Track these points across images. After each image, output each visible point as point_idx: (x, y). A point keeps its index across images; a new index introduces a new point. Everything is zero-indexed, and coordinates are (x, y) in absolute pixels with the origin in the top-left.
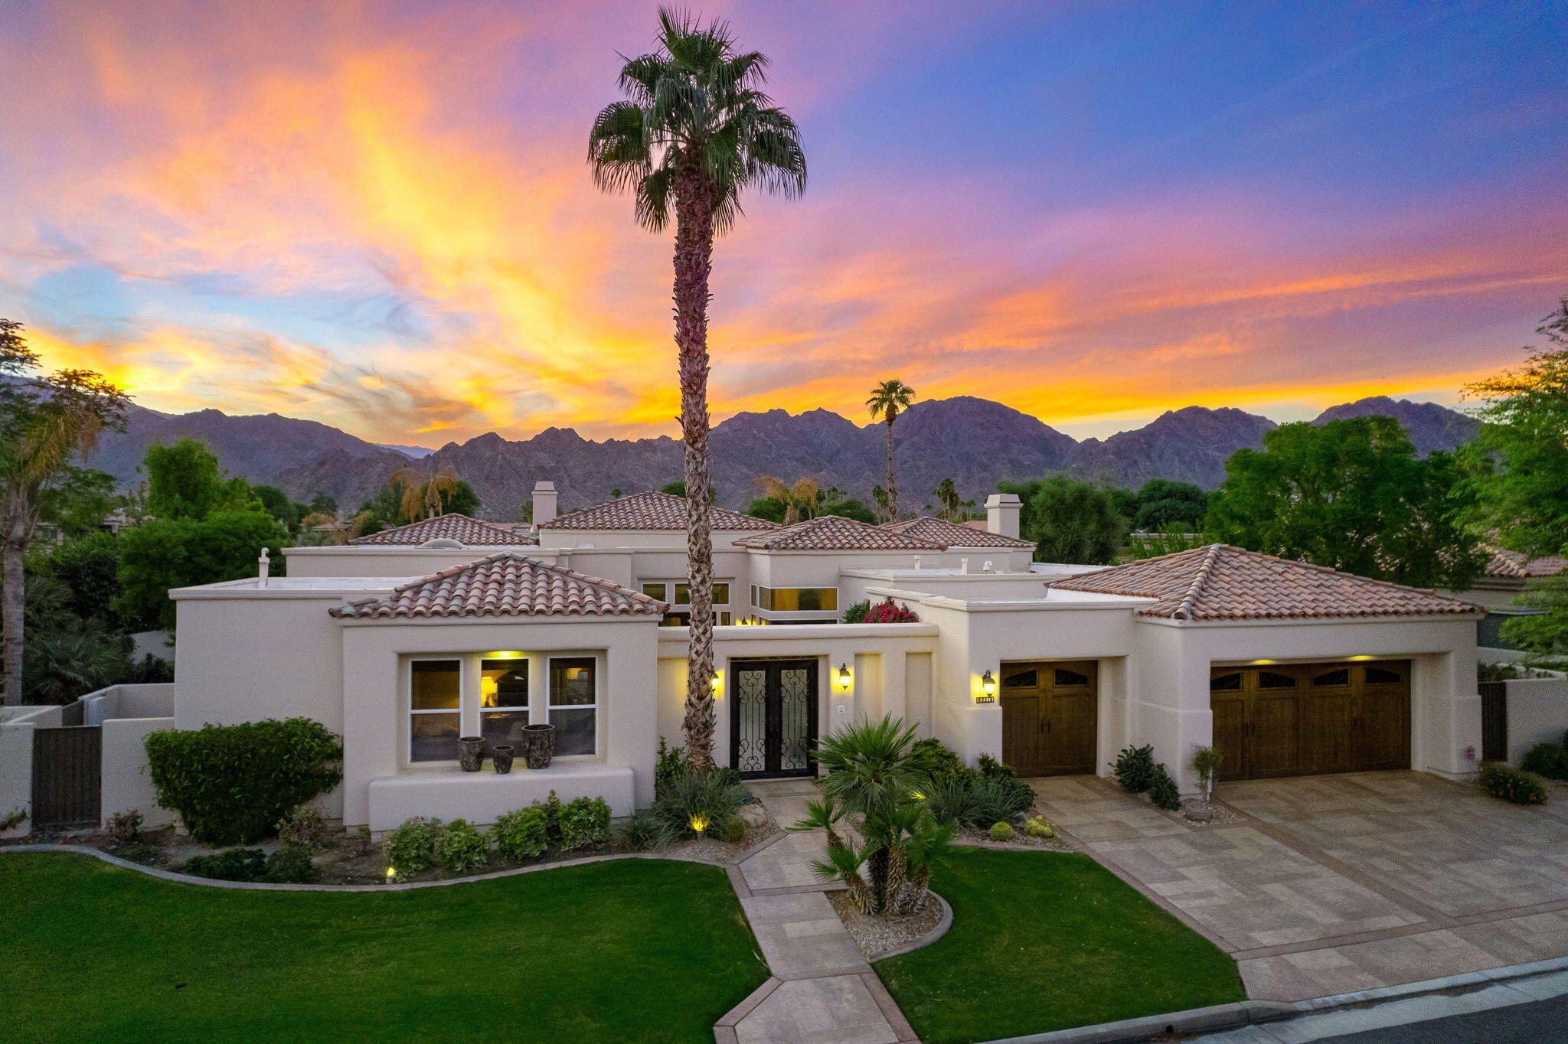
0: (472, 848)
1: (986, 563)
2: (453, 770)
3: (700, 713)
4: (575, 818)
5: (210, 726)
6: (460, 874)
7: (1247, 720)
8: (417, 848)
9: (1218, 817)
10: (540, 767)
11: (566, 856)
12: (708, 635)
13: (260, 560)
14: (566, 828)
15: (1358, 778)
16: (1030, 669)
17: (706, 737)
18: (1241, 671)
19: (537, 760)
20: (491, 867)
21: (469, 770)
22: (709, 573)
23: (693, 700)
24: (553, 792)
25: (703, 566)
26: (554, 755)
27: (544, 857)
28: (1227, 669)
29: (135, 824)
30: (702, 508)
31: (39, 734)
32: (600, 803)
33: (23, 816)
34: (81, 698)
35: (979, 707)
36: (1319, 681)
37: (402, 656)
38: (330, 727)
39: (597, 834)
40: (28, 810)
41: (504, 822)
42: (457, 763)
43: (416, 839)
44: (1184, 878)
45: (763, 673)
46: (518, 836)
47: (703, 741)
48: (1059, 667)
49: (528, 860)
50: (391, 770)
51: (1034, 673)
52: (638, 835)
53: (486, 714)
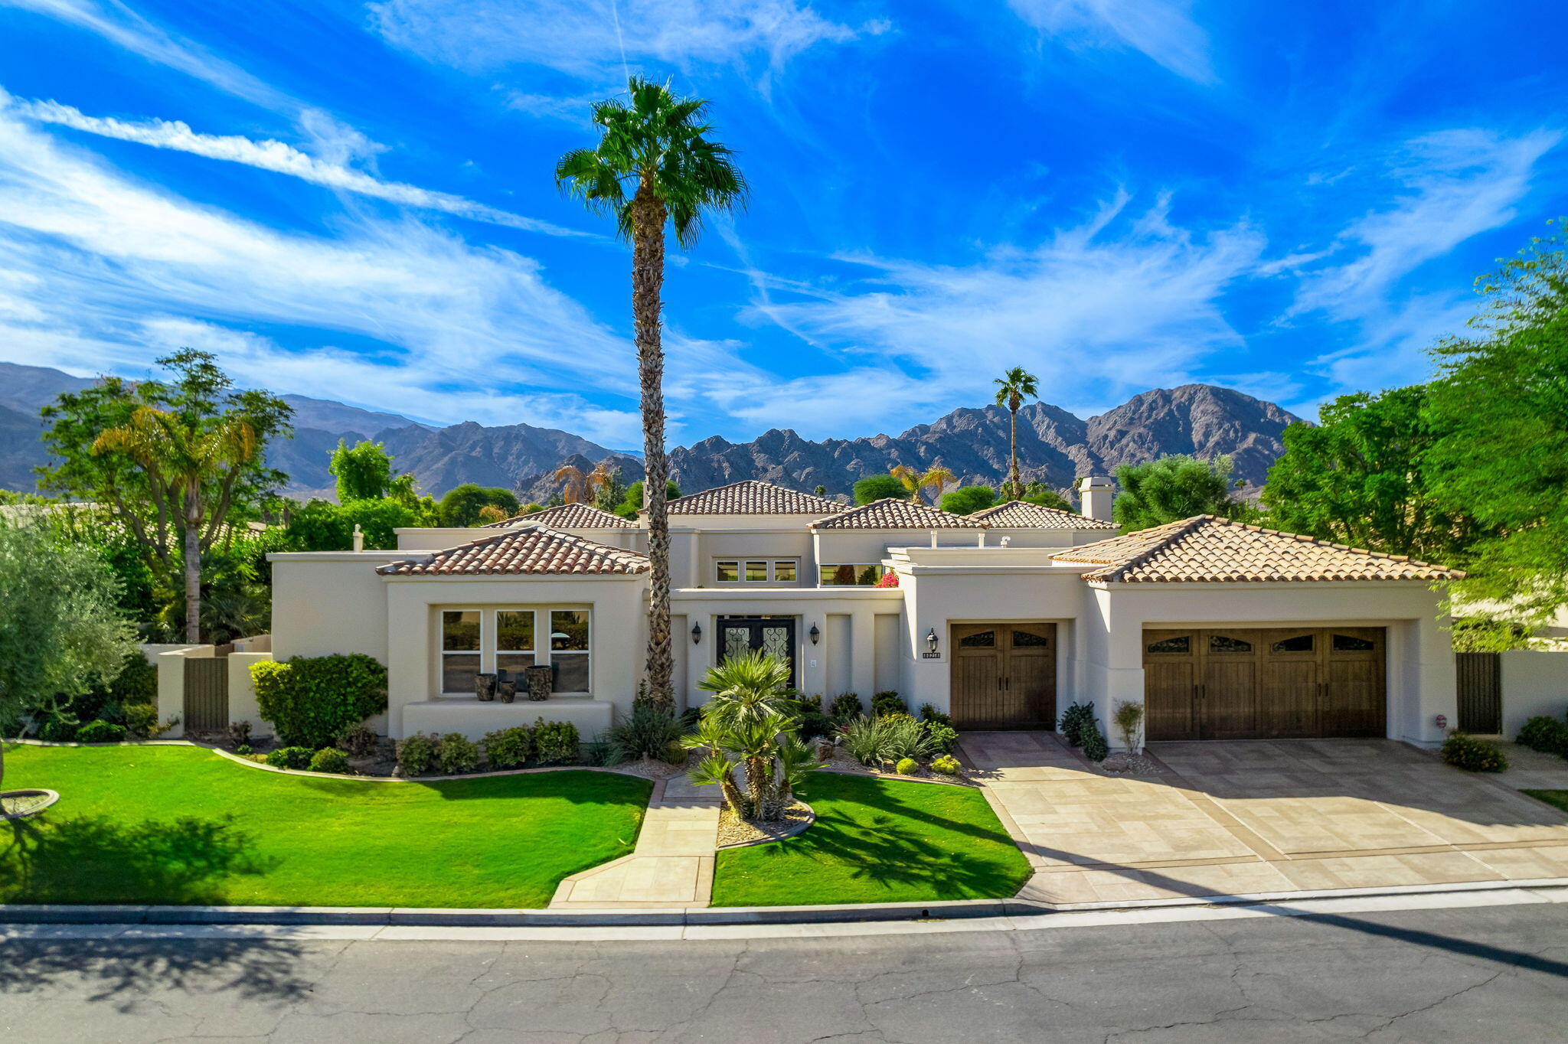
0: (460, 755)
1: (1004, 538)
3: (657, 657)
4: (546, 737)
6: (453, 774)
7: (1196, 682)
8: (420, 753)
9: (1134, 769)
10: (538, 700)
11: (541, 766)
12: (664, 590)
13: (354, 534)
14: (541, 745)
15: (1318, 744)
17: (663, 677)
18: (1190, 635)
19: (535, 694)
20: (479, 769)
22: (664, 538)
23: (653, 645)
24: (540, 718)
25: (659, 532)
26: (554, 691)
27: (520, 766)
29: (246, 731)
30: (657, 483)
31: (187, 661)
32: (570, 727)
33: (177, 722)
34: (232, 642)
36: (1281, 647)
37: (433, 607)
38: (381, 661)
39: (565, 752)
40: (181, 716)
41: (491, 737)
43: (419, 747)
44: (1056, 812)
45: (748, 630)
46: (500, 749)
47: (660, 680)
48: (1016, 629)
49: (507, 767)
50: (424, 699)
52: (599, 755)
53: (499, 656)
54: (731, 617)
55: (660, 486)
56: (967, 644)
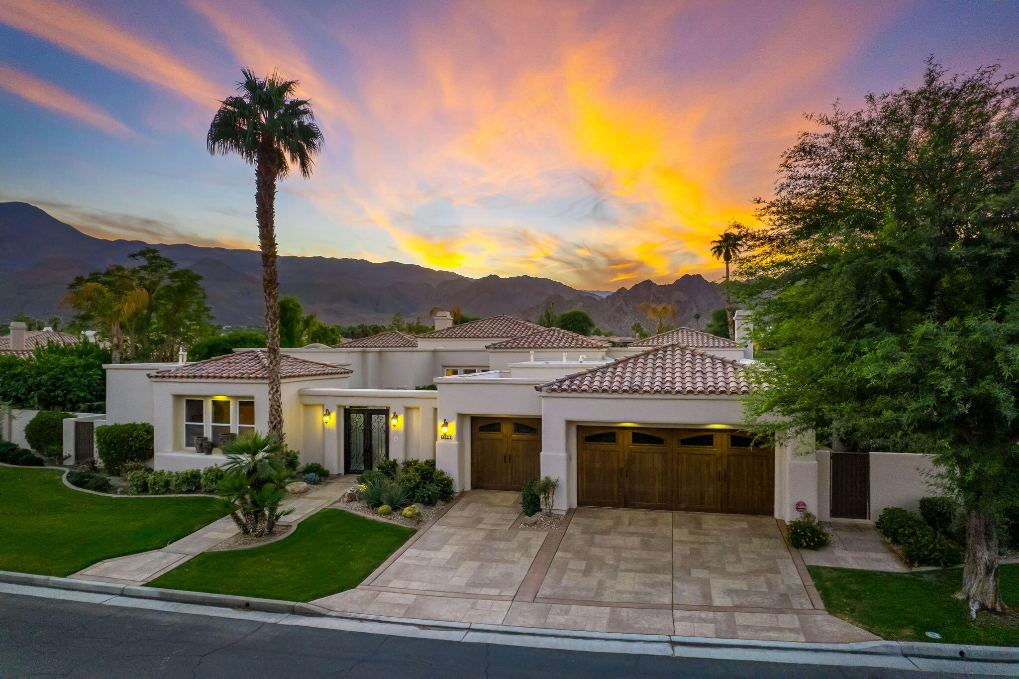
1: (581, 356)
2: (193, 452)
5: (116, 424)
7: (621, 465)
8: (138, 481)
11: (203, 493)
16: (497, 421)
18: (616, 430)
21: (198, 452)
27: (189, 491)
28: (604, 428)
30: (270, 324)
35: (443, 441)
36: (685, 442)
37: (181, 397)
42: (194, 449)
45: (362, 416)
48: (516, 422)
49: (182, 492)
50: (170, 448)
51: (499, 424)
53: (213, 427)
54: (351, 407)
55: (272, 326)
56: (482, 430)
